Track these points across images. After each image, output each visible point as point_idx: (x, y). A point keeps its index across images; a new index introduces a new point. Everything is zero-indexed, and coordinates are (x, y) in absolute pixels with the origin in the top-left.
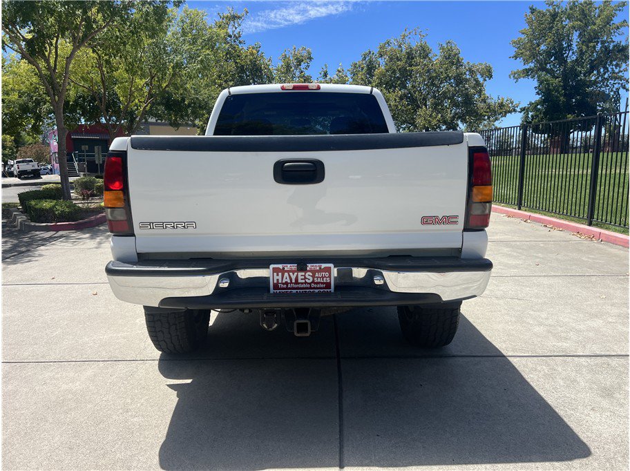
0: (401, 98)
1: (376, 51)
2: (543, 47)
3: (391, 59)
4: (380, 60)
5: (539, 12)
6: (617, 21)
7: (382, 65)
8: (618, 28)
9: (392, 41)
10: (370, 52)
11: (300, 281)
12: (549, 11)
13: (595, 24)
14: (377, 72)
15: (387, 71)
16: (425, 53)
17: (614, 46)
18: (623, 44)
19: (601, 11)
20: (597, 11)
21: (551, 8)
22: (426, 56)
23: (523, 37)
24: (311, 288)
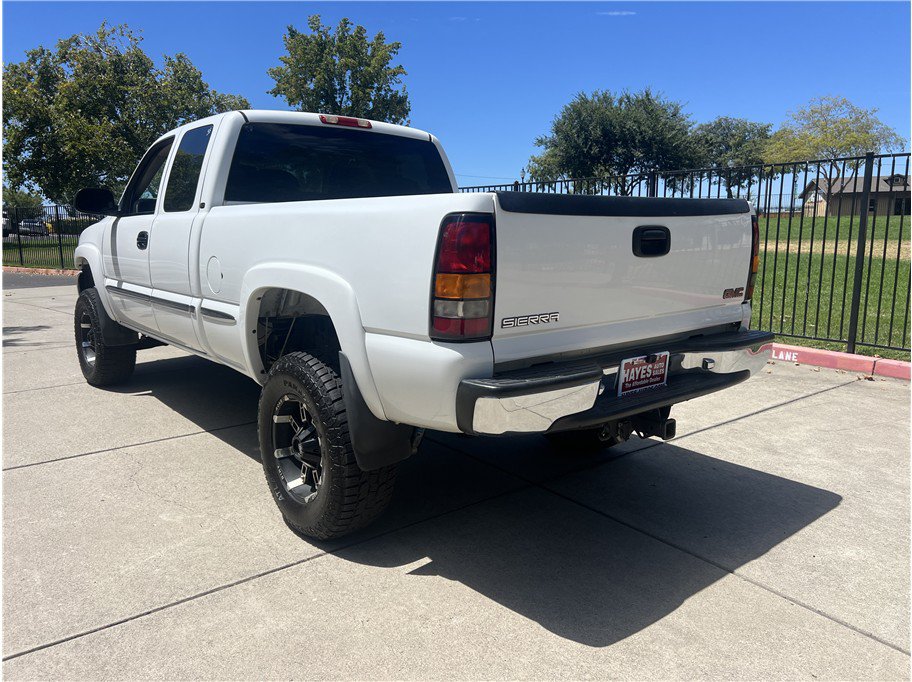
0: (114, 134)
1: (55, 50)
2: (311, 86)
3: (86, 68)
4: (63, 66)
5: (303, 36)
6: (392, 65)
7: (68, 74)
8: (394, 74)
9: (82, 39)
10: (43, 51)
11: (642, 376)
12: (314, 37)
13: (369, 65)
14: (60, 86)
15: (81, 86)
16: (143, 66)
17: (392, 96)
18: (400, 94)
19: (374, 49)
20: (370, 49)
21: (316, 34)
22: (145, 73)
23: (284, 67)
24: (649, 384)
